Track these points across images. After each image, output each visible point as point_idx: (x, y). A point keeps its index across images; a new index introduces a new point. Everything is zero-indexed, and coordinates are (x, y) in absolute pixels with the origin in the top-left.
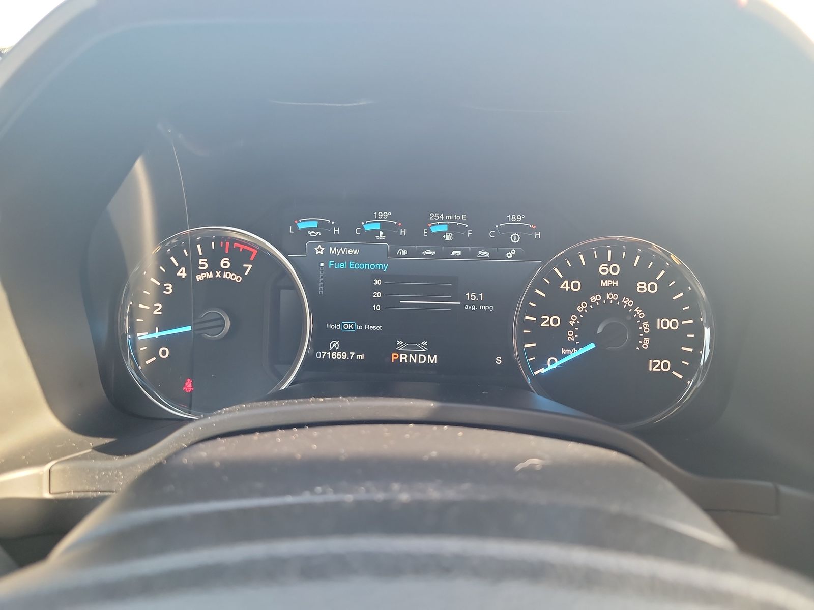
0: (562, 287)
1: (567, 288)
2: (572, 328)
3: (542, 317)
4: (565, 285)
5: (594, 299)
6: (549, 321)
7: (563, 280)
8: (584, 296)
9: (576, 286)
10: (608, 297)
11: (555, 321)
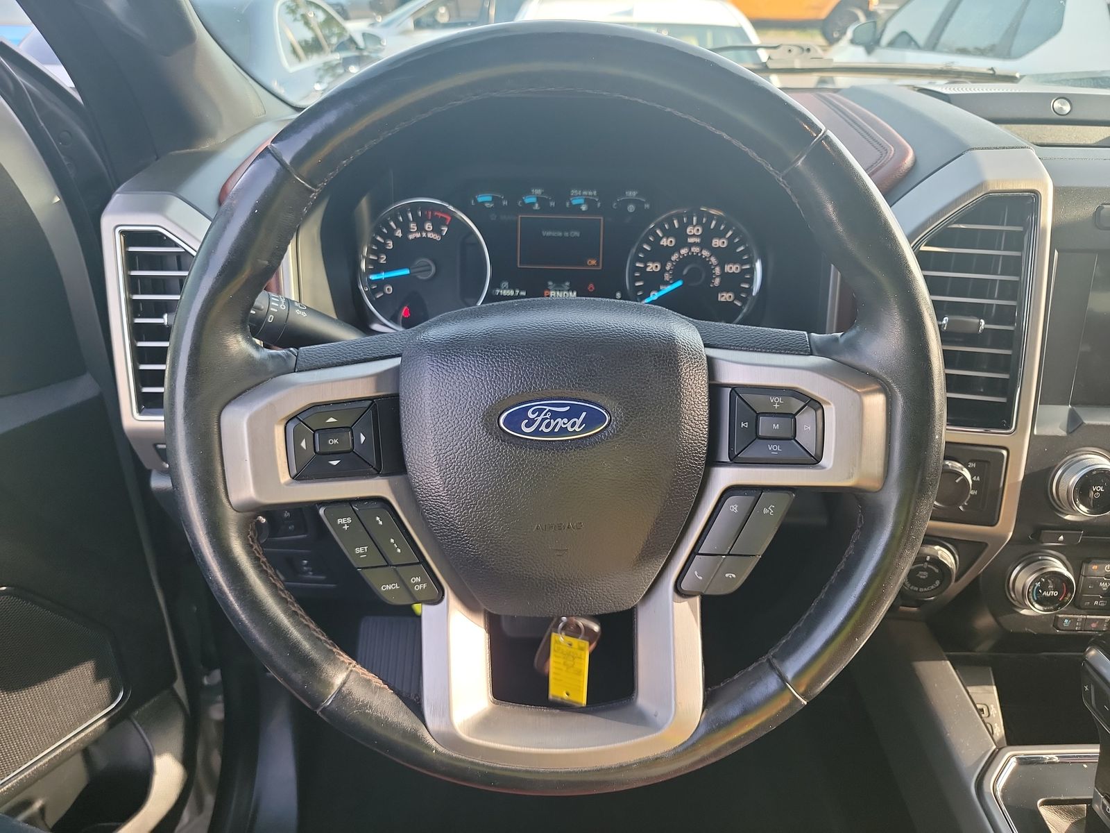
0: (662, 243)
1: (665, 244)
2: (668, 272)
3: (648, 264)
4: (664, 242)
5: (683, 251)
6: (652, 267)
7: (662, 238)
8: (676, 249)
9: (671, 242)
10: (693, 250)
11: (656, 267)
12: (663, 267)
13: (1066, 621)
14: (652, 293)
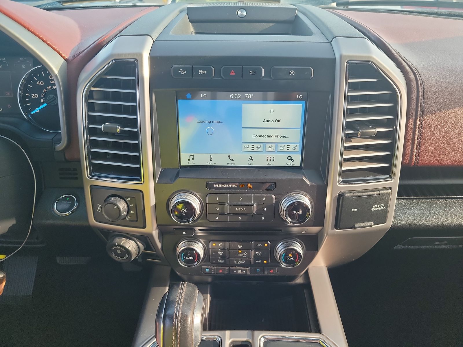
0: (37, 84)
1: (39, 84)
2: (42, 98)
3: (32, 94)
4: (38, 83)
5: (49, 88)
6: (34, 96)
7: (37, 81)
8: (45, 87)
9: (42, 83)
10: (53, 87)
11: (36, 96)
12: (40, 95)
13: (207, 269)
14: (36, 109)
